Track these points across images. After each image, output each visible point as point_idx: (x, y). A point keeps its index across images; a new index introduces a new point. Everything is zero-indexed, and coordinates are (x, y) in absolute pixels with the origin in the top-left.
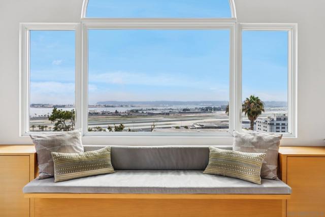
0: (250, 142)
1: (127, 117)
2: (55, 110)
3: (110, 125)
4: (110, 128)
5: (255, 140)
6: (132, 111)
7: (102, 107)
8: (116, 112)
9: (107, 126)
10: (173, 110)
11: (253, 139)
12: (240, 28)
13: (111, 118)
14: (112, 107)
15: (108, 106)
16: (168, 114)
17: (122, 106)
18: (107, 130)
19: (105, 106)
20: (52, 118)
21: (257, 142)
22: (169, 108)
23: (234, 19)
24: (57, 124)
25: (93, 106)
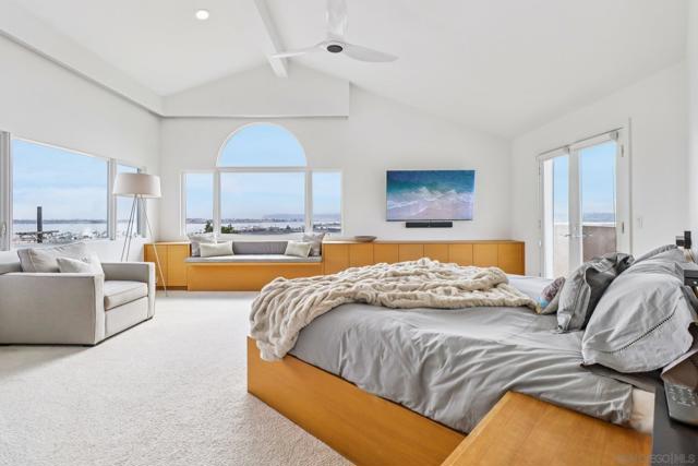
7: (270, 221)
14: (283, 221)
15: (277, 221)
17: (295, 220)
19: (274, 221)
25: (258, 221)
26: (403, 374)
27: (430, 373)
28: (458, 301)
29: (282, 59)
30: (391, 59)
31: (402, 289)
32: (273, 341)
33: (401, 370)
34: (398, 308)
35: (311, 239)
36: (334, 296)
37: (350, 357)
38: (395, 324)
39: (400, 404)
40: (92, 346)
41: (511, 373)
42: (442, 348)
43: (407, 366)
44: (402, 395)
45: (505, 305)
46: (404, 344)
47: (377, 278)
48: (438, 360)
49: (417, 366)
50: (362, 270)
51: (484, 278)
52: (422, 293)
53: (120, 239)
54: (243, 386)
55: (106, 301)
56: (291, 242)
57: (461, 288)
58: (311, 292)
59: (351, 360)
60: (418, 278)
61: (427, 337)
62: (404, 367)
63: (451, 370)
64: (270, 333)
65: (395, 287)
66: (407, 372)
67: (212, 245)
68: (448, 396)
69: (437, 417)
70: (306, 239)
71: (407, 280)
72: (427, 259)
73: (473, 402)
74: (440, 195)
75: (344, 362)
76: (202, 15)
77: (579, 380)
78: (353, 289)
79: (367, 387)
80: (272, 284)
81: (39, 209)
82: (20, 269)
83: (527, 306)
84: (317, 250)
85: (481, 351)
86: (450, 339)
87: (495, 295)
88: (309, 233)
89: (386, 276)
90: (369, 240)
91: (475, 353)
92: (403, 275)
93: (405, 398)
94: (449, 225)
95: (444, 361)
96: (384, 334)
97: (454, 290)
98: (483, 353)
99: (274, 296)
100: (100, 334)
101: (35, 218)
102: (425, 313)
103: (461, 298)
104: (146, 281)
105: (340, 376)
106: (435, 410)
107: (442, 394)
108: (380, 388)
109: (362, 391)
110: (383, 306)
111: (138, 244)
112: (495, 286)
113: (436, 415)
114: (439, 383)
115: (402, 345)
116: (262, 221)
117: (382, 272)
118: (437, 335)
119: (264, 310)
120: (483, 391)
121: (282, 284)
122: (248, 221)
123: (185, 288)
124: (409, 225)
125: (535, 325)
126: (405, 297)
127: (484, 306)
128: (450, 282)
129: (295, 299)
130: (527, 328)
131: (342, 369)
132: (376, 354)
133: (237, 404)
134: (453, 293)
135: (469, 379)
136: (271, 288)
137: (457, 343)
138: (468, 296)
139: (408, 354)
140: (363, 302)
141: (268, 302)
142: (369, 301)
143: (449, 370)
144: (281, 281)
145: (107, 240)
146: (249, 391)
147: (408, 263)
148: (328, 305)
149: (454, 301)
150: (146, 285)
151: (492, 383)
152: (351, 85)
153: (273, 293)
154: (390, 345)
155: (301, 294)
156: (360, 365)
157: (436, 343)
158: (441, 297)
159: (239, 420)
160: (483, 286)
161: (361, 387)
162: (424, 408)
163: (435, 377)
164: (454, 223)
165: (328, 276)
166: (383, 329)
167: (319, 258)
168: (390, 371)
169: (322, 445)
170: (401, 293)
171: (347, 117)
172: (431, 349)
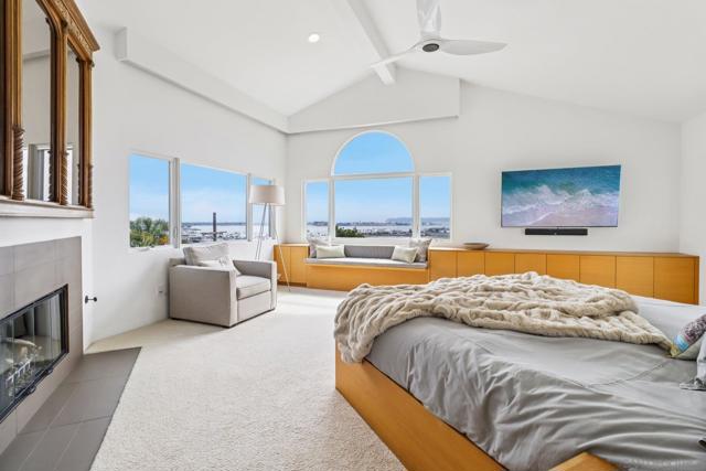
26: (466, 403)
27: (495, 409)
28: (555, 328)
29: (387, 66)
30: (499, 47)
31: (489, 306)
32: (351, 345)
33: (464, 399)
34: (480, 327)
35: (417, 245)
36: (410, 308)
37: (416, 373)
38: (466, 345)
39: (464, 435)
40: (228, 327)
41: (593, 430)
42: (512, 382)
43: (470, 395)
44: (465, 425)
45: (621, 339)
46: (470, 370)
47: (465, 291)
48: (504, 396)
49: (482, 396)
50: (454, 281)
51: (600, 303)
52: (513, 313)
53: (255, 240)
54: (332, 383)
55: (238, 291)
56: (397, 247)
57: (565, 312)
58: (391, 300)
59: (417, 377)
60: (513, 295)
61: (498, 366)
62: (468, 396)
63: (519, 410)
64: (349, 337)
65: (482, 303)
66: (471, 402)
67: (326, 248)
68: (514, 438)
69: (503, 459)
70: (411, 244)
71: (500, 296)
72: (533, 274)
73: (540, 453)
74: (566, 196)
75: (411, 377)
76: (314, 38)
77: (694, 462)
78: (431, 302)
79: (431, 408)
80: (357, 290)
81: (215, 214)
82: (184, 262)
83: (656, 345)
84: (423, 256)
85: (560, 394)
86: (524, 373)
87: (609, 326)
88: (417, 238)
89: (476, 290)
90: (481, 248)
91: (552, 395)
92: (496, 290)
93: (469, 430)
94: (583, 232)
95: (512, 398)
96: (451, 355)
97: (555, 313)
98: (561, 397)
99: (356, 302)
100: (234, 319)
101: (212, 221)
102: (509, 337)
103: (559, 324)
104: (269, 277)
105: (408, 391)
106: (499, 451)
107: (507, 436)
108: (444, 412)
109: (426, 411)
110: (464, 323)
111: (268, 245)
112: (617, 313)
113: (500, 457)
114: (504, 422)
115: (467, 371)
116: (385, 225)
117: (473, 285)
118: (510, 365)
119: (347, 315)
120: (554, 443)
121: (366, 289)
122: (373, 224)
123: (304, 285)
124: (529, 232)
125: (660, 372)
126: (490, 316)
127: (590, 337)
128: (552, 303)
129: (374, 307)
130: (646, 374)
131: (409, 383)
132: (440, 375)
133: (323, 398)
134: (553, 317)
135: (538, 426)
136: (355, 294)
137: (530, 378)
138: (571, 323)
139: (472, 383)
140: (440, 316)
141: (351, 306)
142: (448, 316)
143: (515, 409)
144: (366, 287)
145: (245, 241)
146: (337, 388)
147: (508, 276)
148: (402, 316)
149: (549, 328)
150: (269, 281)
151: (566, 437)
152: (462, 82)
153: (356, 298)
154: (455, 370)
155: (382, 301)
156: (424, 384)
157: (505, 375)
158: (535, 320)
159: (323, 414)
160: (597, 311)
161: (427, 407)
162: (489, 445)
163: (501, 413)
164: (589, 230)
165: (413, 286)
166: (451, 349)
167: (425, 265)
168: (453, 396)
169: (392, 456)
170: (488, 311)
171: (456, 117)
172: (497, 382)
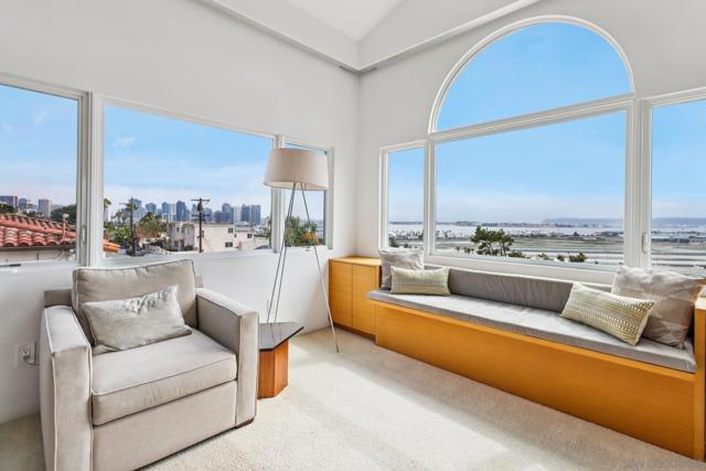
0: (638, 283)
1: (595, 242)
2: (478, 229)
3: (561, 254)
4: (561, 258)
5: (649, 281)
6: (606, 234)
7: (551, 226)
8: (576, 234)
9: (556, 254)
10: (699, 234)
11: (645, 278)
12: (645, 107)
13: (565, 243)
14: (569, 226)
15: (561, 226)
16: (687, 241)
17: (586, 226)
18: (556, 260)
19: (557, 226)
20: (475, 240)
21: (651, 284)
22: (691, 230)
23: (632, 94)
24: (481, 247)
25: (537, 226)
55: (93, 405)
70: (629, 285)
123: (371, 337)
150: (232, 357)
